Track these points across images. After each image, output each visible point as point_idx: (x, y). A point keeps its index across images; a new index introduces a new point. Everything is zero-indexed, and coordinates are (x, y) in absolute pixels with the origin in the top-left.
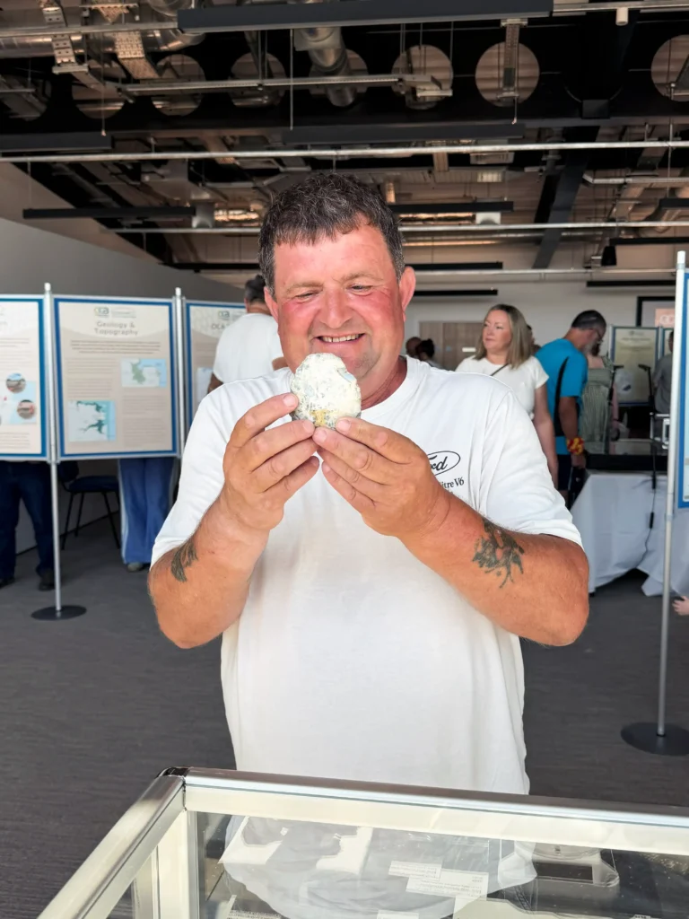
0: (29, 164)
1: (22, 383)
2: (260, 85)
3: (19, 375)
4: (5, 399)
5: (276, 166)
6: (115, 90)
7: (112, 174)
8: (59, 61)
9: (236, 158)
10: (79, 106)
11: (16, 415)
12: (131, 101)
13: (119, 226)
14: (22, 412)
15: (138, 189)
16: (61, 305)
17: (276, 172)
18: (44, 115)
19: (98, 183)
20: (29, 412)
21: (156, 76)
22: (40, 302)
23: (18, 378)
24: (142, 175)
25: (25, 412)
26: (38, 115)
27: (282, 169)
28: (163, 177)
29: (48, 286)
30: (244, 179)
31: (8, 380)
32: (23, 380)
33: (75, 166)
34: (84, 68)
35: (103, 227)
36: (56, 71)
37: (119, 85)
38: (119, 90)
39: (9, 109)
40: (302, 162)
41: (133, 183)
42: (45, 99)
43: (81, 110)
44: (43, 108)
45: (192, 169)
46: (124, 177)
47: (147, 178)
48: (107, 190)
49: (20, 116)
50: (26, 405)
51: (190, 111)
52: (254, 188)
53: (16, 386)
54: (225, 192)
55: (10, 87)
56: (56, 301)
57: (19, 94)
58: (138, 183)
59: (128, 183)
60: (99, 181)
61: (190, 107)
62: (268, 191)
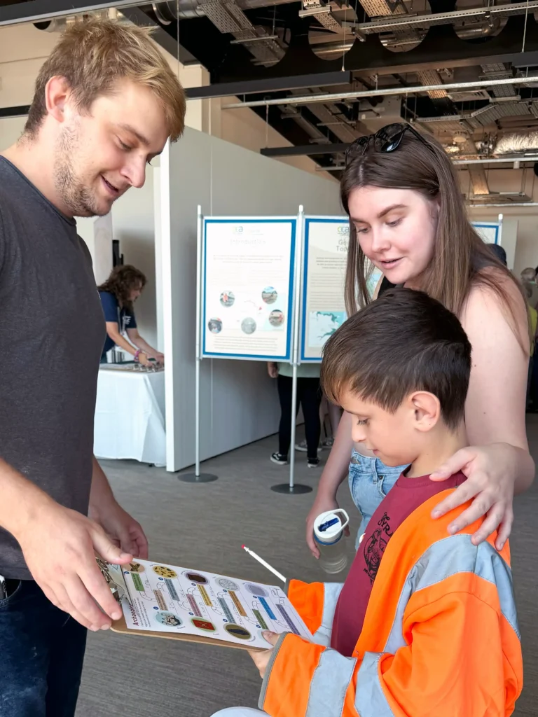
0: (268, 107)
1: (275, 295)
2: (488, 13)
3: (272, 288)
4: (260, 309)
5: (487, 97)
6: (350, 29)
7: (333, 114)
8: (305, 5)
9: (448, 91)
10: (313, 50)
11: (268, 322)
12: (362, 40)
13: (331, 164)
14: (272, 320)
15: (353, 127)
16: (311, 224)
17: (486, 103)
18: (282, 61)
19: (318, 125)
20: (279, 320)
21: (389, 13)
22: (294, 222)
23: (272, 291)
24: (359, 114)
25: (275, 321)
26: (278, 61)
27: (491, 100)
28: (378, 115)
29: (301, 208)
30: (453, 112)
31: (264, 292)
32: (276, 293)
33: (303, 109)
34: (327, 9)
35: (318, 166)
36: (302, 14)
37: (354, 25)
38: (353, 29)
39: (254, 57)
40: (513, 92)
41: (350, 122)
42: (286, 46)
43: (316, 53)
44: (282, 54)
45: (405, 105)
46: (343, 116)
47: (363, 117)
48: (325, 130)
49: (262, 63)
50: (277, 314)
51: (414, 46)
52: (461, 120)
53: (269, 298)
54: (431, 127)
55: (258, 36)
56: (308, 221)
57: (263, 42)
58: (354, 122)
59: (346, 122)
60: (320, 122)
61: (415, 42)
62: (474, 124)
